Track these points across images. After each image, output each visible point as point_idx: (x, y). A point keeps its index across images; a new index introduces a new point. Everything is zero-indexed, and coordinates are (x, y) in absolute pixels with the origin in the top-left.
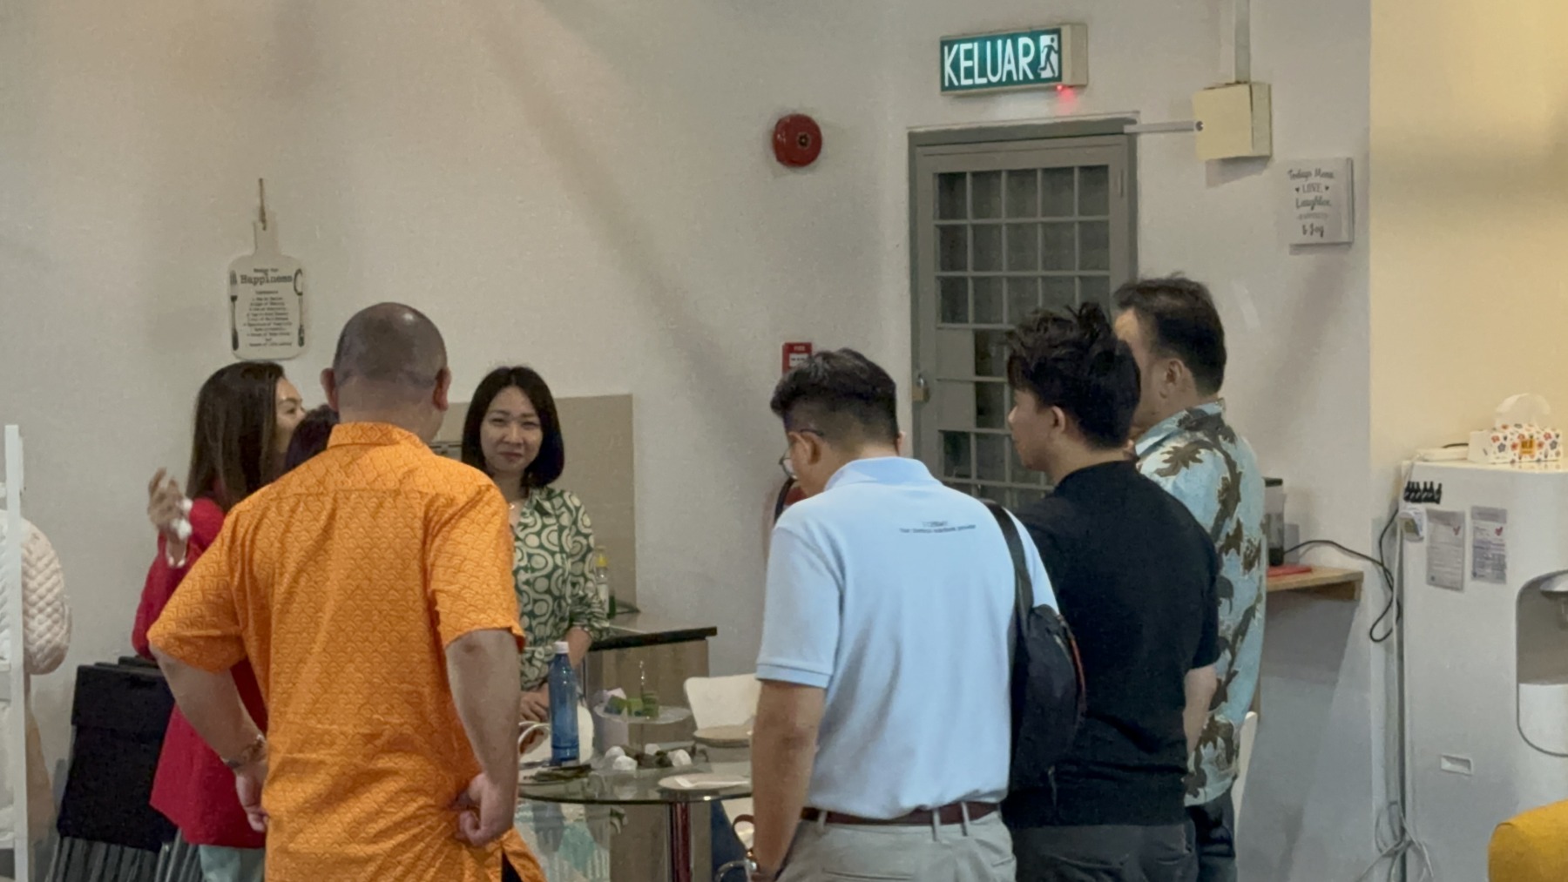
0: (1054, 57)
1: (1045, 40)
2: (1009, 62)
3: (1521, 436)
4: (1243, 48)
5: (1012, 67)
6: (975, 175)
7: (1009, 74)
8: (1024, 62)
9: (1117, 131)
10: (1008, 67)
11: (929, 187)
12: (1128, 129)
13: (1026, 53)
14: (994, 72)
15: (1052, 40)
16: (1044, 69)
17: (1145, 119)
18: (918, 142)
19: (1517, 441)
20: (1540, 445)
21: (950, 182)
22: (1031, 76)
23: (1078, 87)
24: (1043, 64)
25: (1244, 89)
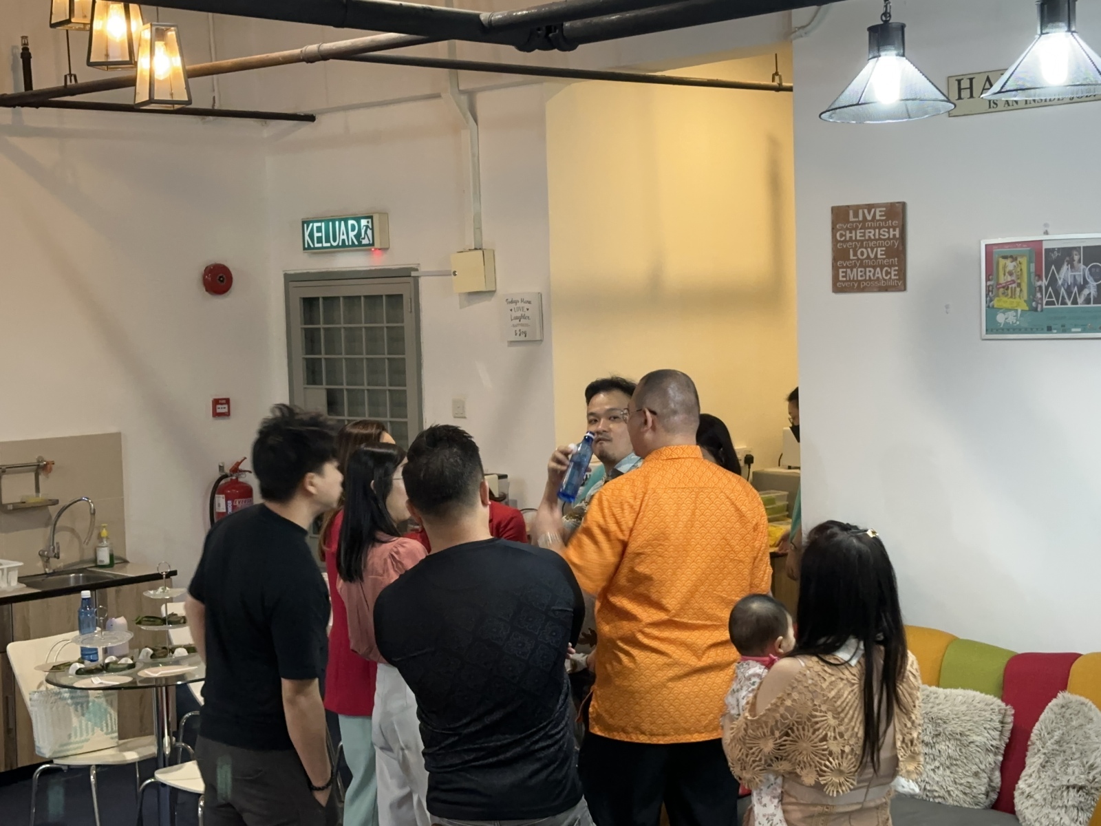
0: (369, 232)
1: (364, 222)
2: (343, 234)
4: (478, 229)
5: (345, 237)
6: (325, 298)
7: (343, 240)
8: (352, 234)
9: (406, 274)
10: (342, 237)
11: (297, 306)
12: (413, 274)
13: (353, 229)
14: (335, 241)
15: (368, 222)
16: (364, 238)
17: (423, 269)
18: (290, 279)
21: (309, 304)
22: (356, 243)
23: (384, 249)
24: (363, 236)
25: (481, 252)
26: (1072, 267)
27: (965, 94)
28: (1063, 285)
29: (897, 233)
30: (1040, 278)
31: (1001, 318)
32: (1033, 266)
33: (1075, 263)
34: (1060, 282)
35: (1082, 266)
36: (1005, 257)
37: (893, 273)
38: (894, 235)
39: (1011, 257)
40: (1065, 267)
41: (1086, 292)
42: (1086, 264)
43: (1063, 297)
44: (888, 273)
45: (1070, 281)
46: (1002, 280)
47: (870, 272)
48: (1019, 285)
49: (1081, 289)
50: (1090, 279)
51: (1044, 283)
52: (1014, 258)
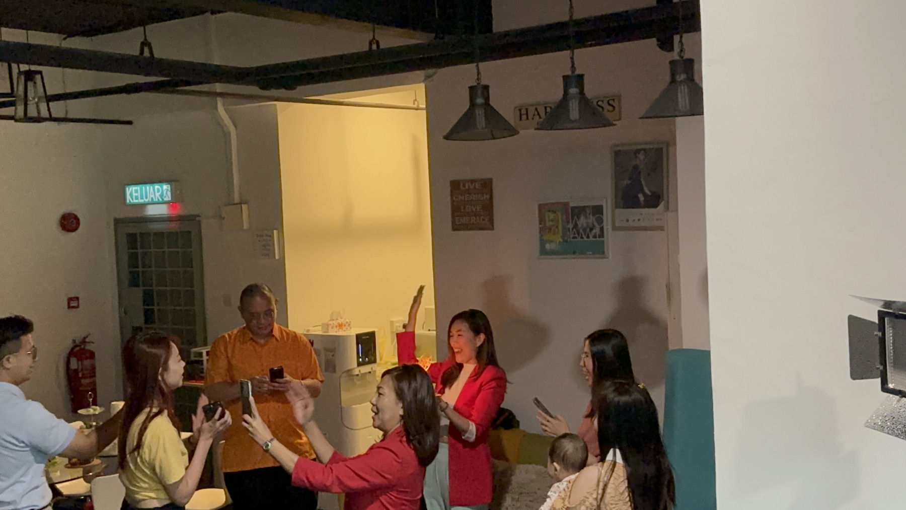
0: (169, 193)
1: (165, 187)
3: (339, 323)
5: (153, 196)
6: (141, 234)
7: (152, 199)
8: (157, 195)
9: (193, 219)
10: (151, 196)
12: (198, 219)
13: (158, 192)
15: (168, 187)
17: (203, 215)
18: (117, 221)
19: (337, 325)
20: (345, 326)
21: (131, 237)
22: (160, 200)
24: (165, 196)
25: (239, 206)
26: (586, 218)
27: (524, 117)
28: (581, 227)
29: (488, 197)
30: (568, 222)
31: (548, 246)
32: (564, 217)
33: (588, 215)
34: (580, 226)
35: (591, 216)
36: (549, 211)
37: (486, 220)
38: (486, 198)
39: (553, 211)
40: (582, 218)
41: (594, 231)
42: (593, 215)
43: (582, 235)
44: (483, 220)
45: (585, 225)
46: (548, 224)
47: (473, 220)
48: (557, 227)
49: (591, 230)
50: (596, 224)
51: (571, 226)
52: (554, 212)
